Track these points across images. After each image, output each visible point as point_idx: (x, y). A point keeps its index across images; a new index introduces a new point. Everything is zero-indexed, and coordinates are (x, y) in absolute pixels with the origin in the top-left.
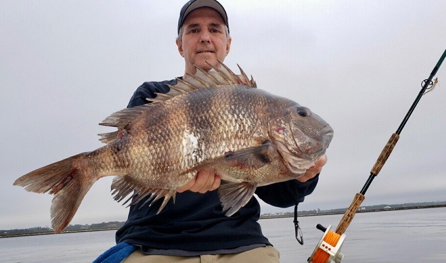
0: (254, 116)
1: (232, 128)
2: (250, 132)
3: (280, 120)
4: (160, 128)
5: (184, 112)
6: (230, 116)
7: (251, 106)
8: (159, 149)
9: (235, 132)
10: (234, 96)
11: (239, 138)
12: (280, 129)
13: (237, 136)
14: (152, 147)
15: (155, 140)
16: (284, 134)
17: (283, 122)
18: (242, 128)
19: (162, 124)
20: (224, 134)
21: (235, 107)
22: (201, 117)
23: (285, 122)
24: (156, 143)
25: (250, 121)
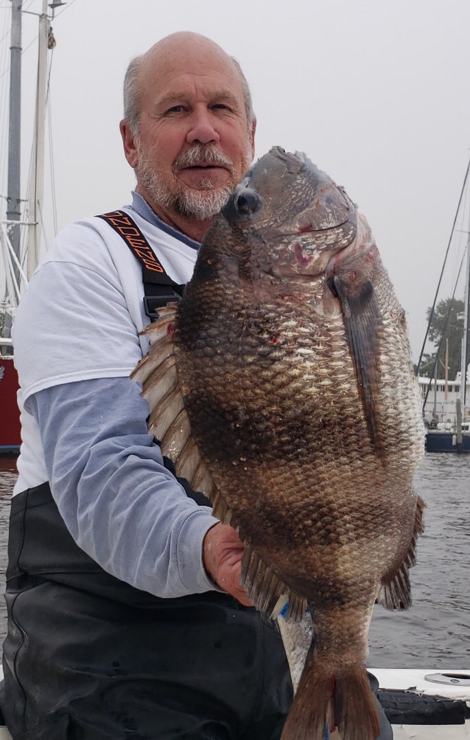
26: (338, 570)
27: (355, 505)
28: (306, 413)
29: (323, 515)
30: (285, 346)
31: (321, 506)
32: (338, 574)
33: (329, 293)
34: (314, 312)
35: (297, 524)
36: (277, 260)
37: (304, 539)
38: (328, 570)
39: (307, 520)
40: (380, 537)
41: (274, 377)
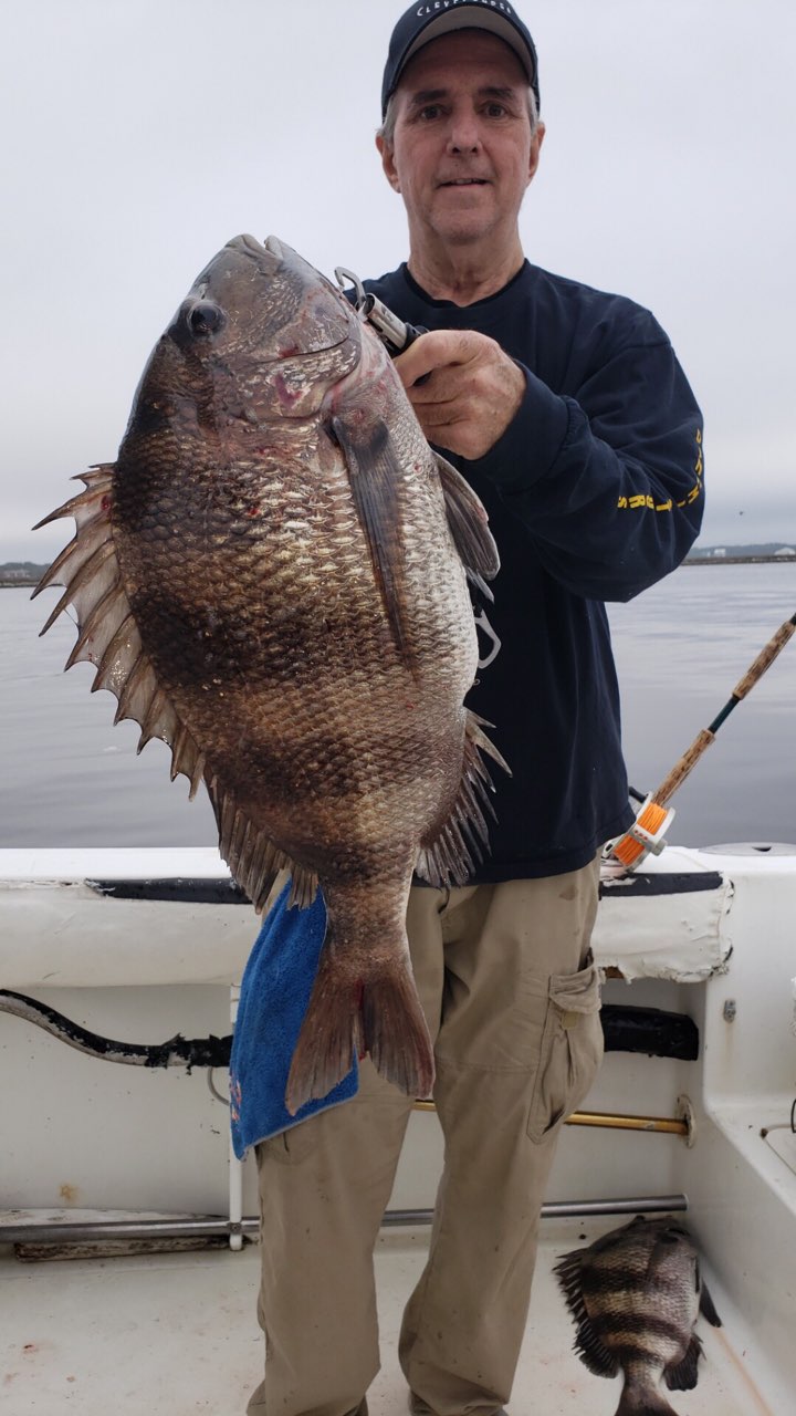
0: (246, 471)
1: (302, 542)
2: (306, 483)
3: (249, 387)
4: (303, 763)
5: (248, 695)
6: (260, 548)
7: (202, 478)
8: (369, 767)
9: (316, 533)
10: (173, 535)
11: (335, 522)
12: (283, 392)
13: (326, 528)
14: (363, 785)
15: (343, 777)
16: (300, 382)
17: (255, 380)
18: (300, 510)
19: (290, 760)
20: (324, 568)
21: (220, 532)
22: (267, 643)
23: (254, 372)
24: (352, 774)
25: (265, 484)
26: (358, 830)
27: (378, 738)
28: (302, 612)
29: (333, 754)
30: (269, 519)
31: (330, 742)
32: (359, 836)
33: (327, 441)
34: (306, 469)
35: (298, 768)
36: (250, 399)
37: (308, 789)
38: (344, 831)
39: (312, 762)
40: (415, 781)
41: (255, 563)
